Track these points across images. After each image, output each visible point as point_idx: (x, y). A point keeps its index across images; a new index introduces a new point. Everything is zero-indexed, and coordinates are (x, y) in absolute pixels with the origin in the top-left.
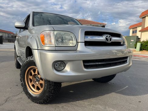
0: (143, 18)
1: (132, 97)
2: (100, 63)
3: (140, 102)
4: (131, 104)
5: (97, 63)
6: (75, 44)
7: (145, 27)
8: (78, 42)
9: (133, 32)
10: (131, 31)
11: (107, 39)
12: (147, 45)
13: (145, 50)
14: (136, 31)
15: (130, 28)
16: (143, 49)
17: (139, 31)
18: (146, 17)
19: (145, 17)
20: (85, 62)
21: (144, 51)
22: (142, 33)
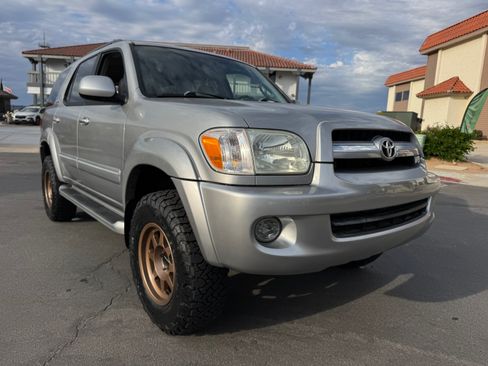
0: (429, 54)
1: (432, 306)
2: (369, 220)
3: (456, 319)
4: (434, 325)
5: (364, 221)
6: (307, 167)
7: (435, 84)
8: (315, 162)
9: (398, 97)
10: (392, 92)
11: (384, 150)
12: (442, 143)
13: (436, 156)
14: (407, 93)
15: (390, 83)
16: (432, 155)
17: (418, 96)
18: (440, 52)
19: (436, 52)
20: (334, 217)
21: (432, 159)
22: (427, 102)
